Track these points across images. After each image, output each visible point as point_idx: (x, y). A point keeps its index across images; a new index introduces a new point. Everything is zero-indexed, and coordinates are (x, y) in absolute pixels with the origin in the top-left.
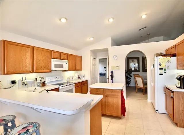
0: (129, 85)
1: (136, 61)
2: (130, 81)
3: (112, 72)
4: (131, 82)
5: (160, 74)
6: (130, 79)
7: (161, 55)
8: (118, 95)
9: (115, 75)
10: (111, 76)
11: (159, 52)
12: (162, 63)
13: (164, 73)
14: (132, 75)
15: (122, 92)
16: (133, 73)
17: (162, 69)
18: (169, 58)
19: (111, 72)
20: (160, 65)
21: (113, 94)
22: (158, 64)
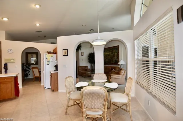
0: (27, 77)
1: (35, 55)
2: (28, 73)
3: (6, 65)
4: (30, 74)
5: (47, 65)
6: (29, 71)
7: (50, 53)
9: (9, 67)
11: (49, 51)
12: (48, 58)
13: (49, 64)
14: (31, 68)
16: (32, 66)
17: (48, 61)
18: (52, 55)
19: (4, 65)
20: (47, 58)
21: (5, 81)
22: (46, 58)
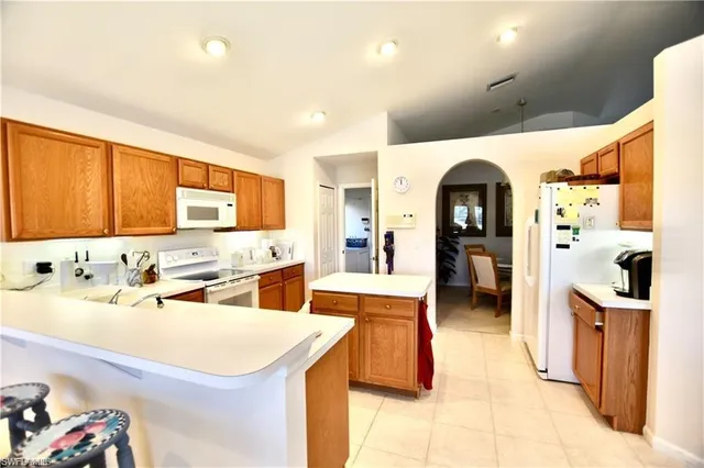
0: (446, 281)
1: (474, 198)
2: (451, 267)
3: (390, 237)
4: (455, 272)
5: (559, 246)
6: (453, 259)
7: (566, 177)
8: (409, 318)
10: (386, 249)
12: (566, 207)
13: (570, 242)
14: (459, 247)
15: (422, 305)
16: (463, 241)
17: (568, 228)
18: (592, 190)
19: (386, 236)
20: (560, 212)
21: (389, 312)
22: (555, 209)
